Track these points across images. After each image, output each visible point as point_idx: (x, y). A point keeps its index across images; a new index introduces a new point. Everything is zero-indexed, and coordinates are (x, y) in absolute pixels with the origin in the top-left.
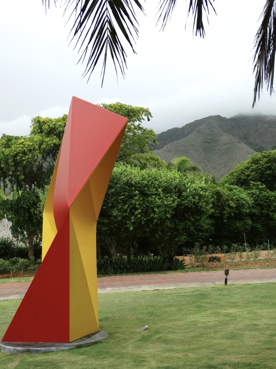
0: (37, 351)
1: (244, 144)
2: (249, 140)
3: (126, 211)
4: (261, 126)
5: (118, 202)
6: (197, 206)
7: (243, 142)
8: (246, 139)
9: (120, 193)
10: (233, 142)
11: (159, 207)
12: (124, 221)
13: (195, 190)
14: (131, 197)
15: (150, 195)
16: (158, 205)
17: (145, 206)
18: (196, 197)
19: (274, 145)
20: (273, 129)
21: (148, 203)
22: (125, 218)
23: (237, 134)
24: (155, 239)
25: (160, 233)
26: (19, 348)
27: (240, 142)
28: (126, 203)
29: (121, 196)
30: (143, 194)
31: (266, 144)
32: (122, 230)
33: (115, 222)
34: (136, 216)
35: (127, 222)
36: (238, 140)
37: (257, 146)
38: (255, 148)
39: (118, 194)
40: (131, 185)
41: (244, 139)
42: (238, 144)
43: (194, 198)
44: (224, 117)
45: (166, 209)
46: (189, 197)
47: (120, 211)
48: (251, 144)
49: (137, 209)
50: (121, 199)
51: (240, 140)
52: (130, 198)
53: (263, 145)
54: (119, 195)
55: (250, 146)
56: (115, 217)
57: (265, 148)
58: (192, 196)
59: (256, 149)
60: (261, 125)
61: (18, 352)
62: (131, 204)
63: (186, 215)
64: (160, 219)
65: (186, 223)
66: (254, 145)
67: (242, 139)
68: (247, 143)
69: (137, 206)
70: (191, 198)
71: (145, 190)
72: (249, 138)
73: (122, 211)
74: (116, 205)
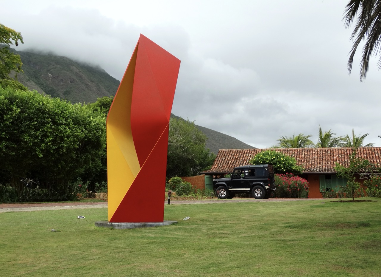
0: (151, 226)
1: (34, 83)
2: (39, 79)
3: (37, 137)
4: (54, 67)
5: (30, 128)
6: (98, 140)
7: (32, 81)
8: (36, 78)
9: (33, 118)
10: (21, 79)
11: (68, 137)
12: (34, 148)
13: (98, 124)
14: (44, 124)
15: (59, 124)
16: (67, 135)
17: (55, 135)
18: (99, 131)
19: (66, 90)
20: (66, 72)
21: (57, 132)
22: (35, 144)
23: (26, 71)
24: (57, 168)
25: (63, 163)
26: (136, 224)
27: (29, 80)
28: (39, 130)
29: (33, 121)
30: (54, 123)
31: (58, 87)
32: (30, 156)
33: (23, 148)
34: (47, 143)
35: (36, 149)
36: (27, 78)
37: (48, 88)
38: (46, 89)
39: (31, 119)
40: (44, 112)
41: (34, 78)
42: (27, 82)
43: (97, 132)
44: (13, 48)
45: (74, 140)
46: (93, 131)
47: (31, 136)
48: (41, 84)
49: (48, 137)
50: (33, 125)
51: (30, 78)
52: (42, 125)
53: (55, 88)
54: (31, 121)
55: (40, 87)
56: (26, 142)
57: (56, 91)
58: (96, 130)
59: (47, 91)
60: (53, 65)
61: (136, 226)
62: (43, 131)
63: (87, 147)
64: (68, 149)
65: (87, 156)
66: (45, 87)
67: (31, 77)
68: (38, 82)
69: (49, 134)
70: (95, 132)
71: (55, 119)
72: (40, 77)
73: (34, 137)
74: (28, 131)
